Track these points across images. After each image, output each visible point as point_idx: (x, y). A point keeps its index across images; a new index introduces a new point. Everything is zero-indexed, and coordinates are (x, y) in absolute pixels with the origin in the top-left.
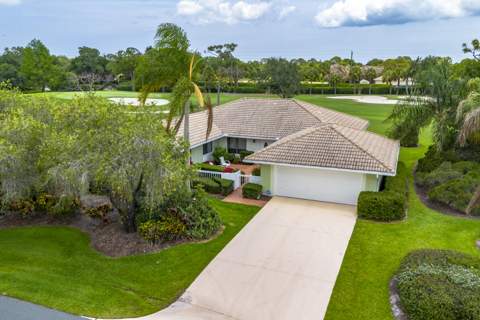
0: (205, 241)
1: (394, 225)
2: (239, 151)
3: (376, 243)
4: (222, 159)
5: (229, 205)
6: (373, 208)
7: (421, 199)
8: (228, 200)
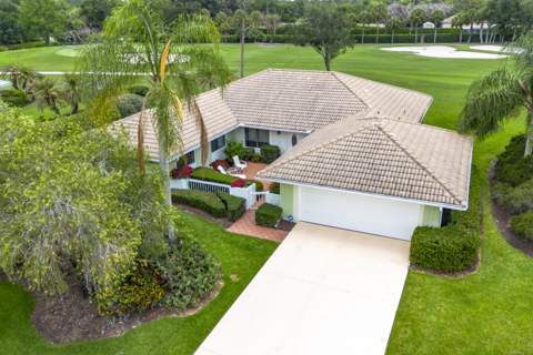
0: (191, 313)
1: (462, 281)
2: (260, 145)
3: (434, 319)
4: (236, 158)
5: (234, 241)
6: (433, 255)
7: (500, 228)
8: (235, 229)
